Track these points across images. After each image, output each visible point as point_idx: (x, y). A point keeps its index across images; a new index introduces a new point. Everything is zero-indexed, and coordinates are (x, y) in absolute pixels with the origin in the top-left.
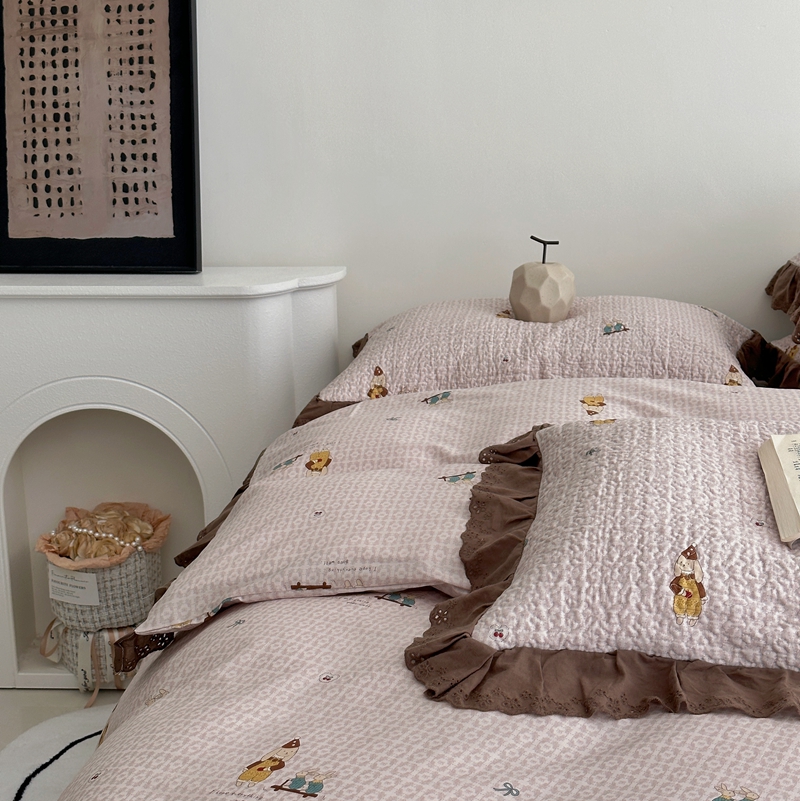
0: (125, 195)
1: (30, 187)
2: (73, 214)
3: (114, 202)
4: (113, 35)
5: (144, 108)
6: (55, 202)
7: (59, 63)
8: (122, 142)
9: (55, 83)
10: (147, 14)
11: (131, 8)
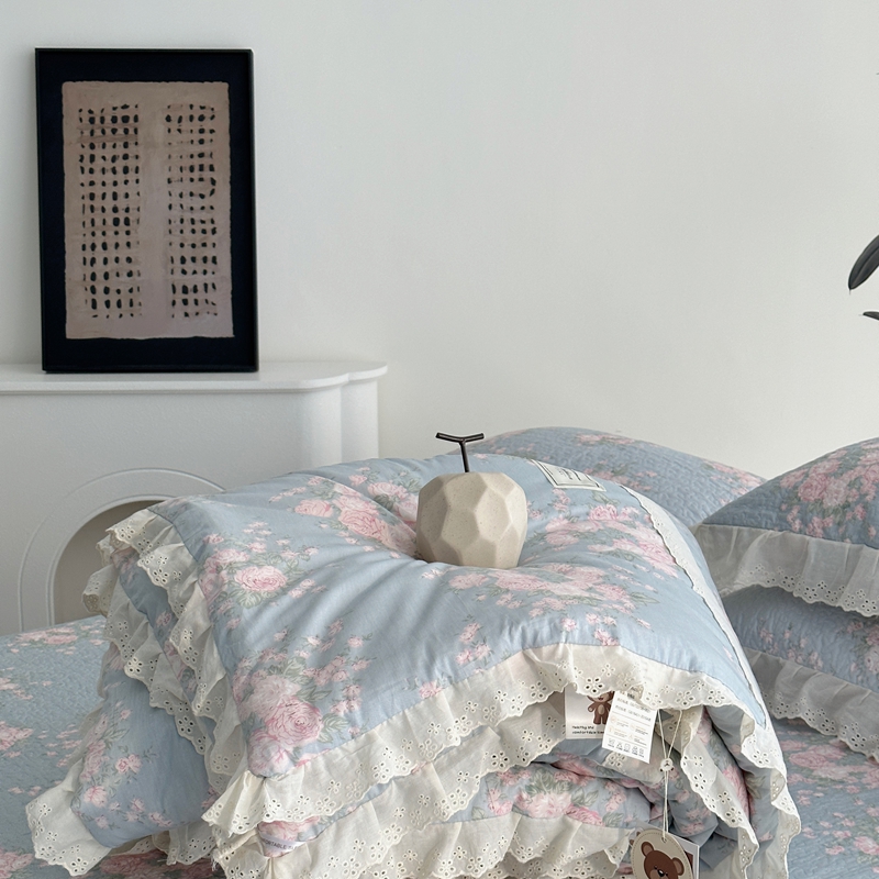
0: (185, 296)
1: (89, 288)
2: (132, 315)
3: (174, 303)
4: (174, 144)
5: (203, 212)
6: (113, 304)
7: (120, 169)
8: (182, 245)
9: (114, 189)
10: (207, 125)
11: (191, 118)
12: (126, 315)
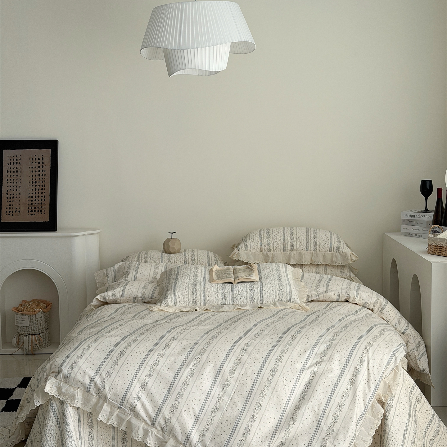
0: (17, 161)
1: (44, 163)
2: (32, 156)
3: (20, 159)
4: (18, 205)
5: (10, 185)
6: (37, 159)
7: (34, 197)
8: (17, 176)
9: (36, 192)
10: (8, 210)
11: (13, 212)
12: (34, 156)
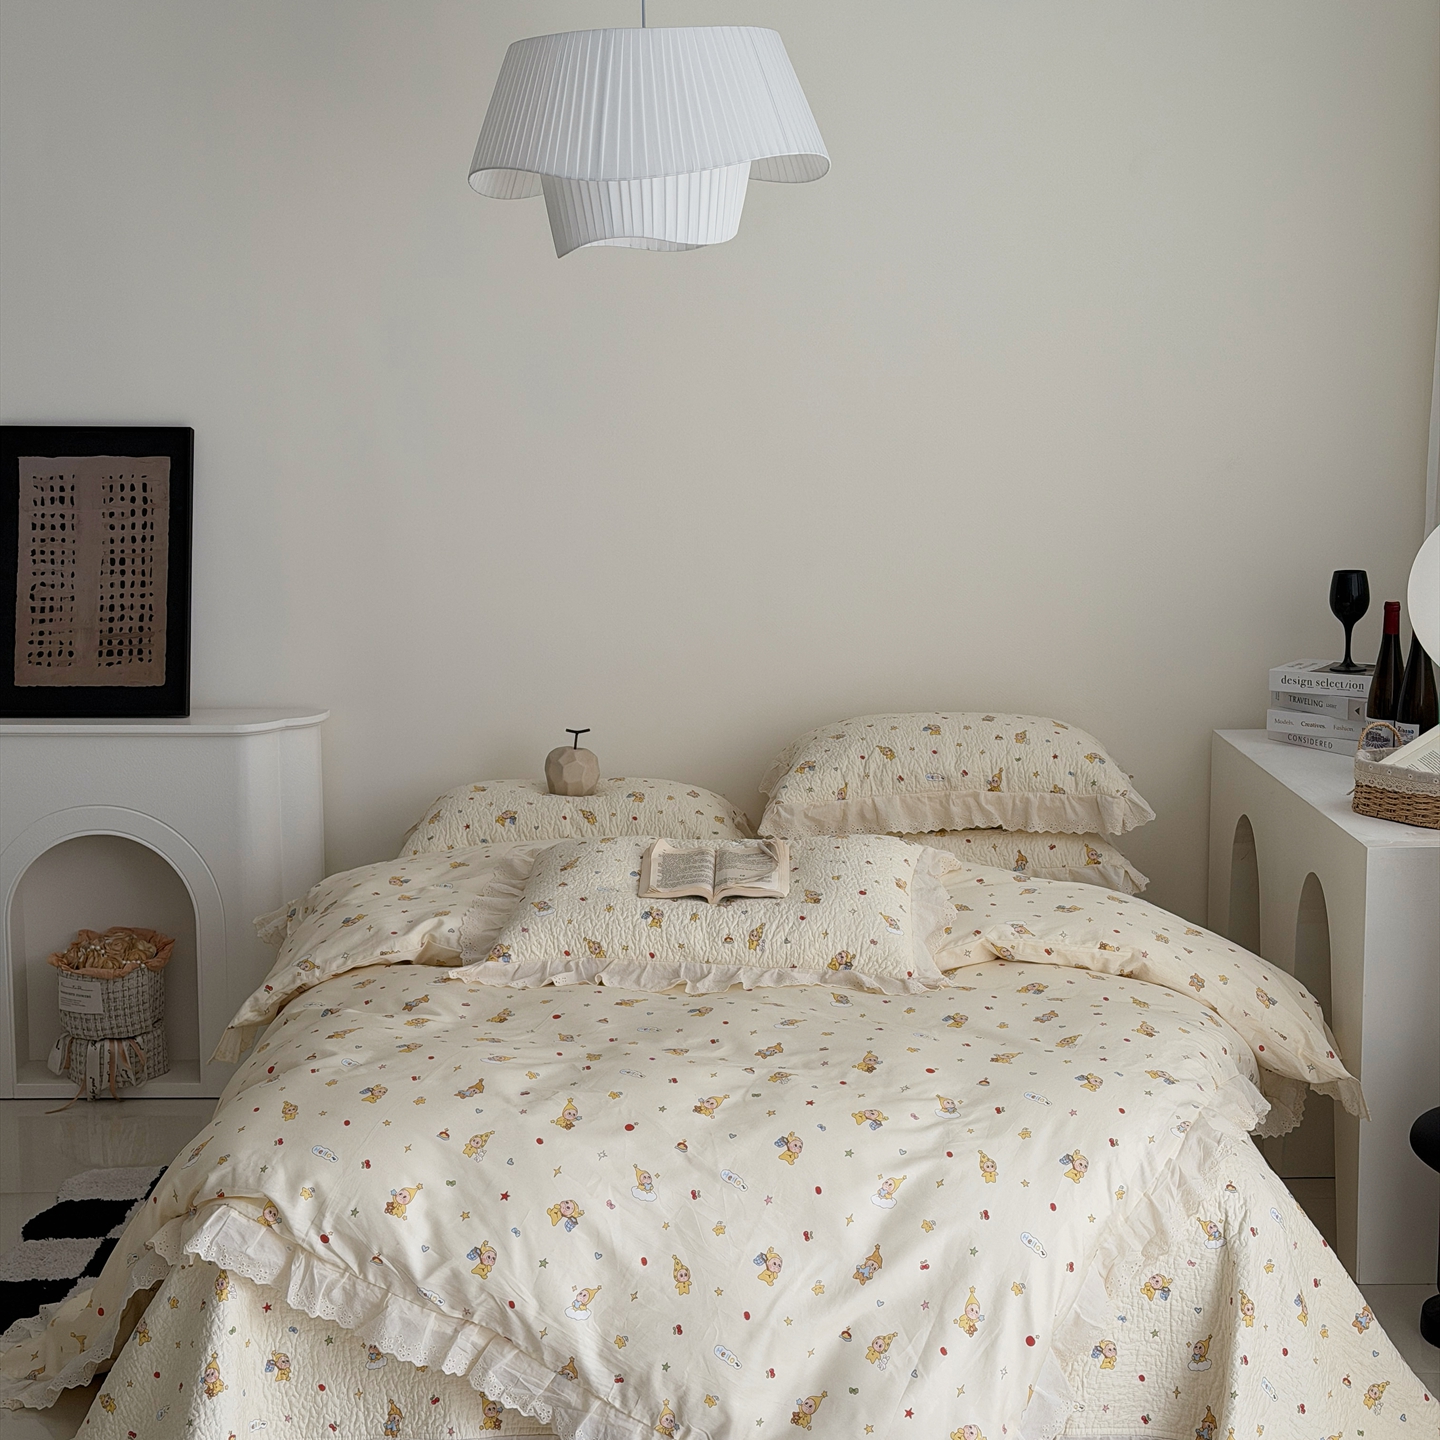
0: (62, 494)
1: (149, 502)
2: (111, 477)
3: (73, 488)
4: (67, 632)
5: (42, 570)
6: (127, 488)
7: (117, 608)
8: (63, 540)
9: (122, 591)
10: (36, 648)
11: (50, 654)
12: (116, 477)
